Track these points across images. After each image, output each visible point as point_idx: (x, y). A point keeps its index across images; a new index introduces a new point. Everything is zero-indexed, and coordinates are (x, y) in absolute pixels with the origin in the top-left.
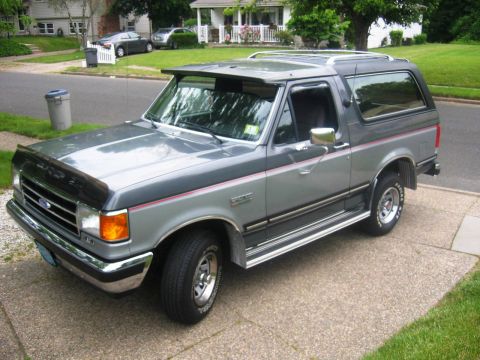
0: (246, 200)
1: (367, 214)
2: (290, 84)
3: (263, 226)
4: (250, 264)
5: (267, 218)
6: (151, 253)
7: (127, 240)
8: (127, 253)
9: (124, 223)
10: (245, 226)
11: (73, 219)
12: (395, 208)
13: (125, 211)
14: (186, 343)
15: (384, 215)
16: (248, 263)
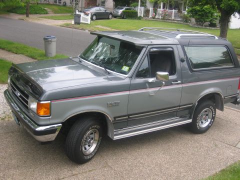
0: (116, 104)
1: (190, 121)
2: (150, 47)
3: (125, 119)
4: (116, 138)
5: (128, 115)
6: (61, 124)
7: (50, 116)
8: (48, 122)
9: (49, 107)
10: (115, 118)
11: (27, 102)
12: (209, 120)
13: (50, 102)
14: (74, 172)
15: (202, 123)
16: (115, 137)
